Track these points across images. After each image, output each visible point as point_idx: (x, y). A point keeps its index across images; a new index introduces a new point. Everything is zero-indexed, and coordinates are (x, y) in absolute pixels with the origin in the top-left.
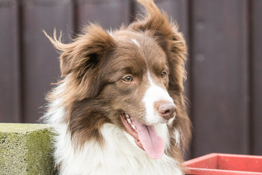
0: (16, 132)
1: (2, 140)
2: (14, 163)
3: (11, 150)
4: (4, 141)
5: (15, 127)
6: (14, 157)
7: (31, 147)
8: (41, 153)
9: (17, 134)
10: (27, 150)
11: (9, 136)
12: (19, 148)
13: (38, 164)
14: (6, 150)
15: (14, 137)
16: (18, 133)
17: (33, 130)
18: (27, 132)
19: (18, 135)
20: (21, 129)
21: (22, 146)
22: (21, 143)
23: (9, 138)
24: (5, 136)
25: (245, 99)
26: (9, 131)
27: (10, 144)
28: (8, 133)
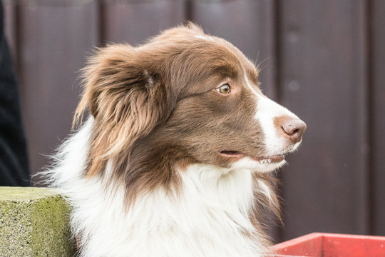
0: (15, 200)
2: (11, 247)
3: (6, 228)
5: (13, 193)
6: (11, 238)
7: (38, 224)
8: (52, 232)
9: (16, 203)
10: (31, 228)
11: (3, 206)
12: (19, 224)
13: (48, 249)
15: (11, 207)
16: (17, 201)
17: (41, 197)
18: (31, 201)
19: (17, 205)
20: (21, 195)
21: (23, 221)
22: (21, 217)
23: (3, 209)
25: (363, 149)
26: (3, 199)
27: (5, 218)
28: (2, 201)
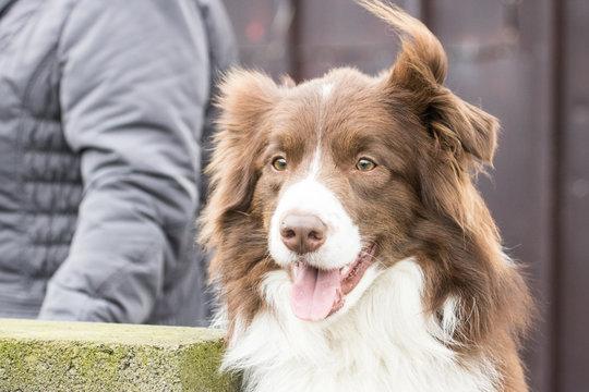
0: (157, 345)
1: (123, 361)
3: (143, 386)
4: (127, 365)
5: (154, 334)
7: (190, 381)
9: (158, 349)
10: (180, 386)
11: (140, 354)
12: (162, 381)
14: (132, 385)
15: (151, 356)
16: (161, 346)
17: (196, 341)
18: (181, 347)
19: (160, 352)
20: (167, 338)
21: (168, 376)
22: (165, 370)
23: (139, 357)
24: (130, 354)
26: (140, 342)
27: (140, 371)
28: (138, 346)
